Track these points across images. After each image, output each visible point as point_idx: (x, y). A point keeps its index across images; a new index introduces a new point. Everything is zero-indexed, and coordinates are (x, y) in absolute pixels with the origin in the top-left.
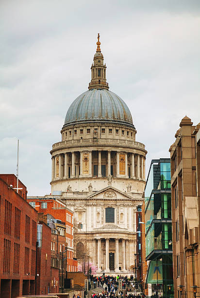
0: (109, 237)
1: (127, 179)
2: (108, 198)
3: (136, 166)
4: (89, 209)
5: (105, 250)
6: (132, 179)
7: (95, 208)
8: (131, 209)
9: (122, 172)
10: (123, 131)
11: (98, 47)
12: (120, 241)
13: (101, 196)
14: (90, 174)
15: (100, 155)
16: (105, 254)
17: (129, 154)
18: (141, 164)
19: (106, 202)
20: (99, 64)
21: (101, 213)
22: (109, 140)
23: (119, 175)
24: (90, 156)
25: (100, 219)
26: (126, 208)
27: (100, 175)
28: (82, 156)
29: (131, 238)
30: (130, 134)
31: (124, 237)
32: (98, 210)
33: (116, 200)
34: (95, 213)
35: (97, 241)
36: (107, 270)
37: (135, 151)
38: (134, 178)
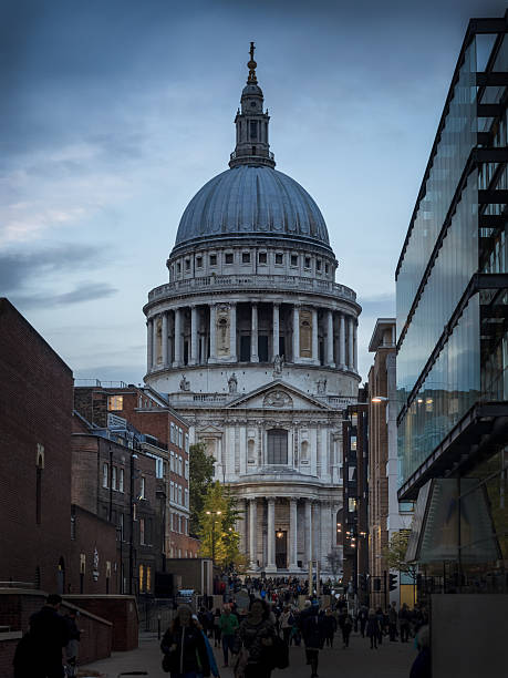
0: (275, 495)
1: (316, 368)
2: (272, 408)
3: (336, 338)
4: (230, 432)
5: (265, 524)
6: (329, 368)
7: (243, 430)
8: (324, 432)
9: (306, 352)
10: (307, 260)
11: (252, 72)
12: (301, 503)
13: (258, 404)
14: (232, 355)
15: (254, 312)
16: (265, 533)
17: (322, 312)
18: (347, 335)
19: (269, 417)
20: (253, 109)
21: (256, 440)
22: (277, 279)
23: (298, 359)
24: (232, 316)
25: (255, 454)
26: (314, 431)
27: (255, 359)
28: (214, 316)
29: (324, 496)
30: (323, 266)
31: (310, 494)
32: (251, 434)
33: (291, 412)
34: (243, 443)
35: (247, 503)
36: (271, 568)
37: (334, 305)
38: (333, 366)
